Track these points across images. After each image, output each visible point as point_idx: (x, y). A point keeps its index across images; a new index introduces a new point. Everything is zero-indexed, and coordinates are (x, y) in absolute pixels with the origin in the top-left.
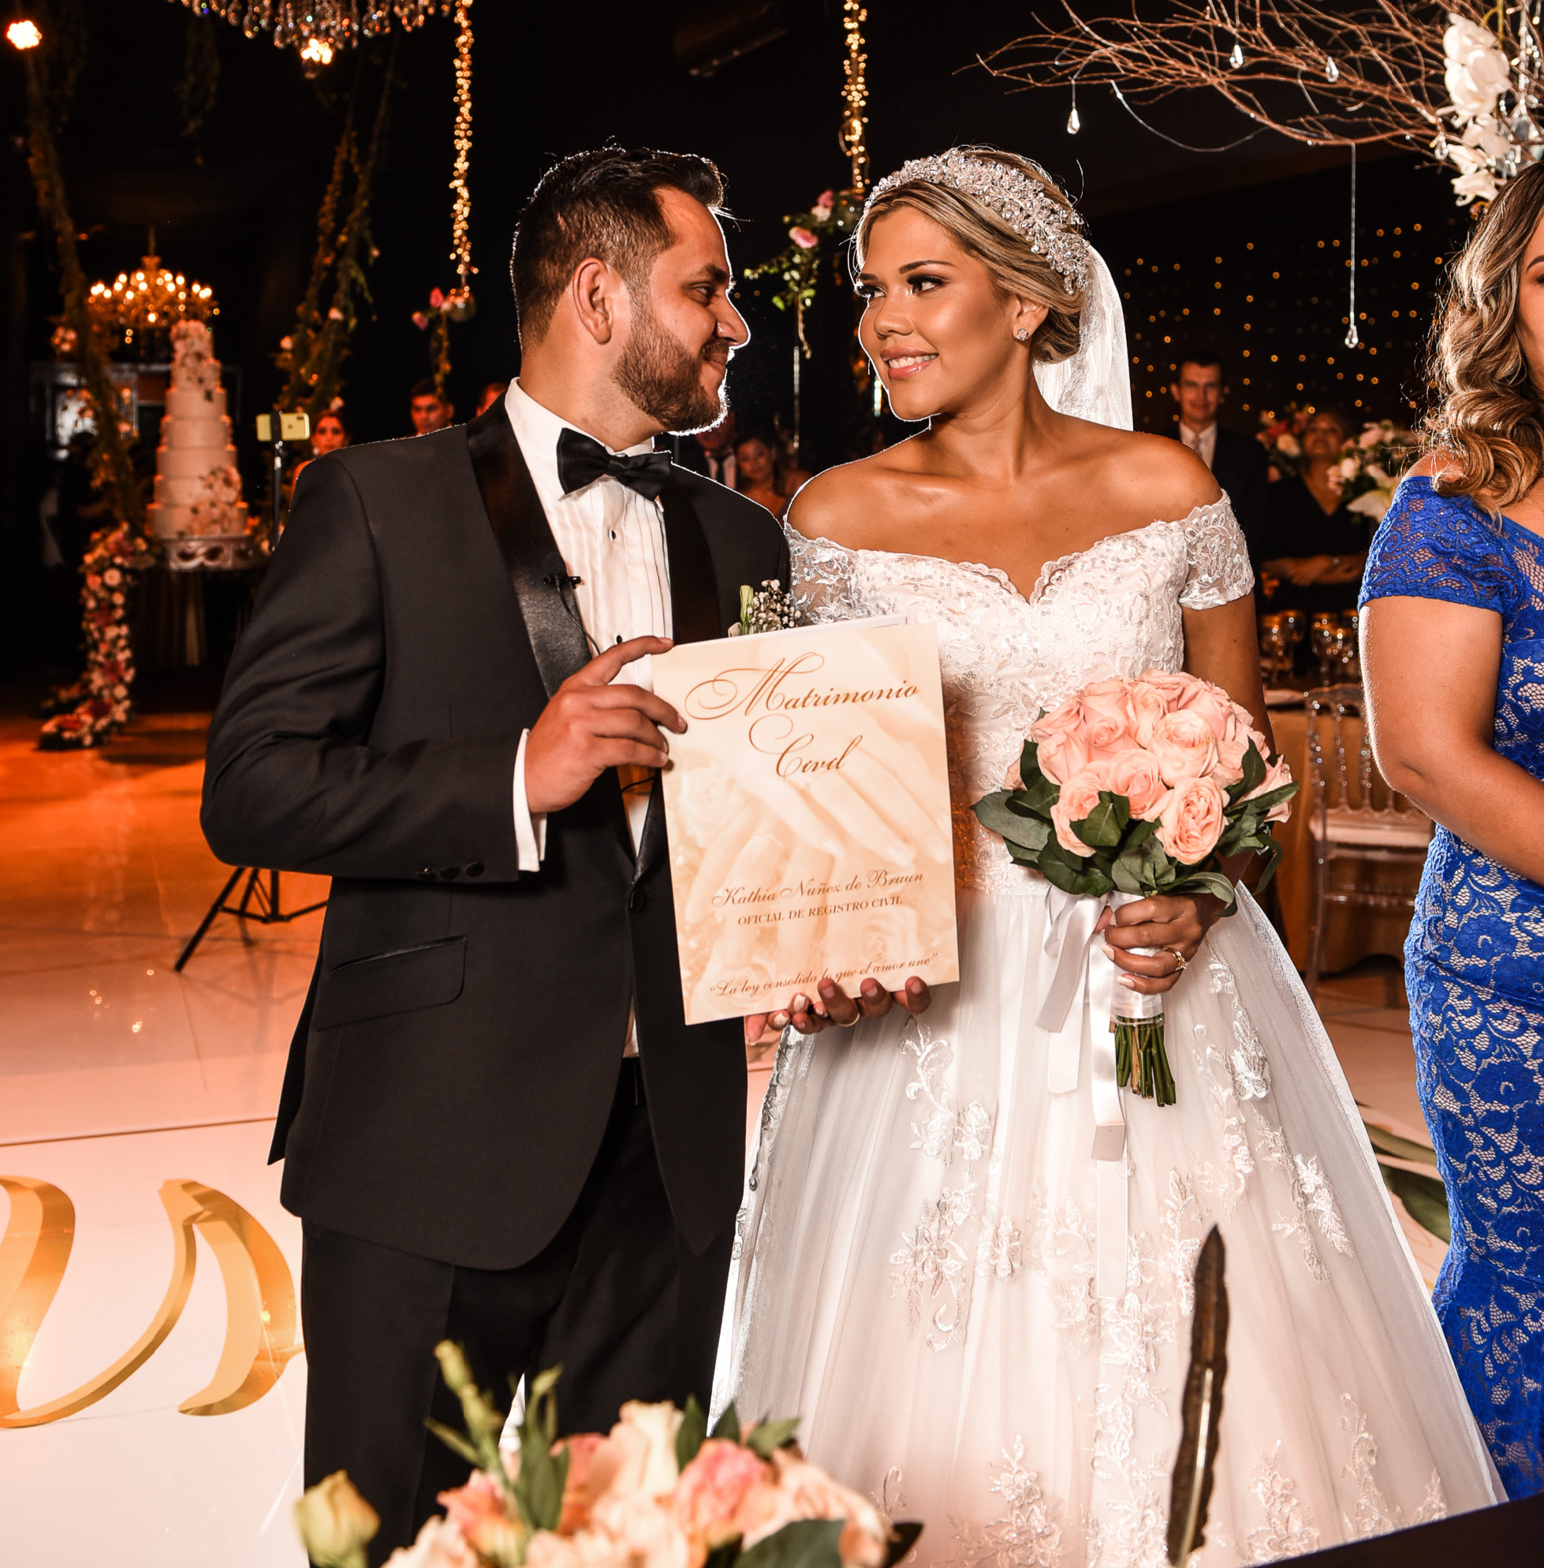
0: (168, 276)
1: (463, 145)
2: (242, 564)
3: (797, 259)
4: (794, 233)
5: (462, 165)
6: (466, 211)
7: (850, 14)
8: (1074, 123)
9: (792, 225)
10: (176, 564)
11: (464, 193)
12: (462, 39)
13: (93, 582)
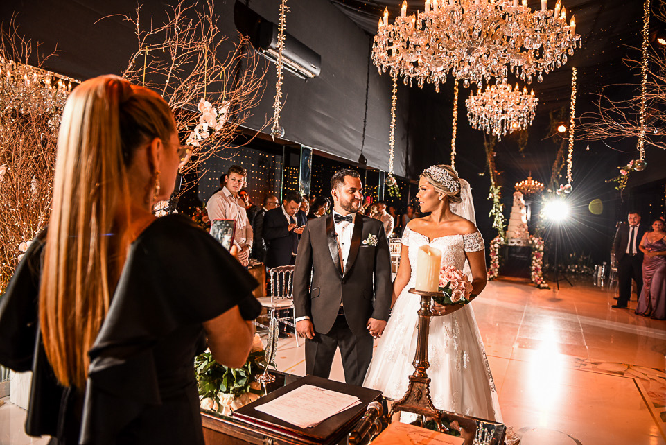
0: (533, 181)
1: (571, 151)
2: (525, 245)
3: (622, 177)
4: (621, 171)
5: (570, 156)
6: (571, 166)
7: (641, 115)
8: (588, 148)
9: (621, 169)
10: (510, 244)
11: (571, 162)
12: (571, 126)
13: (492, 246)
